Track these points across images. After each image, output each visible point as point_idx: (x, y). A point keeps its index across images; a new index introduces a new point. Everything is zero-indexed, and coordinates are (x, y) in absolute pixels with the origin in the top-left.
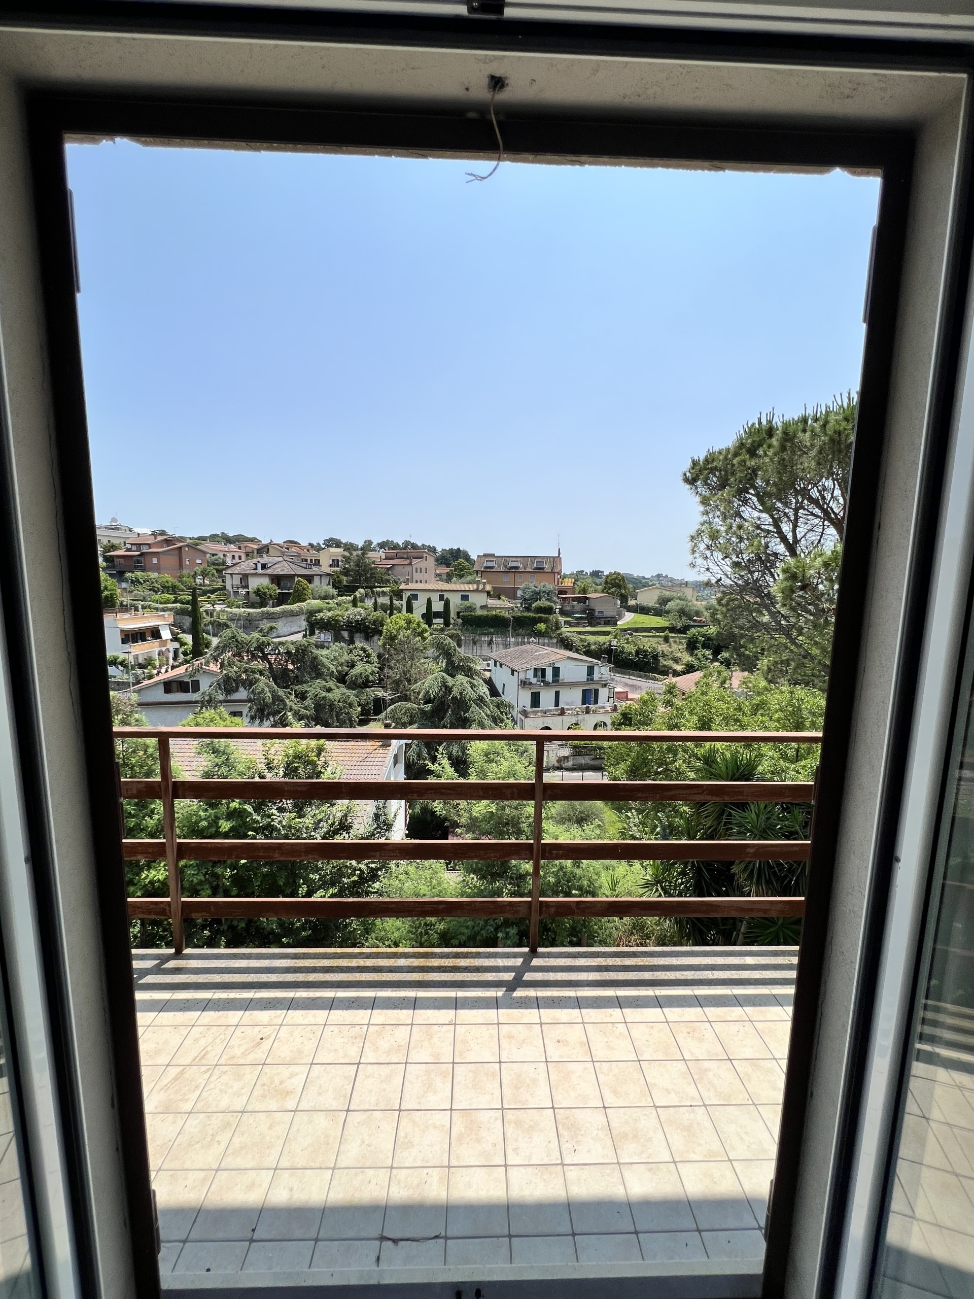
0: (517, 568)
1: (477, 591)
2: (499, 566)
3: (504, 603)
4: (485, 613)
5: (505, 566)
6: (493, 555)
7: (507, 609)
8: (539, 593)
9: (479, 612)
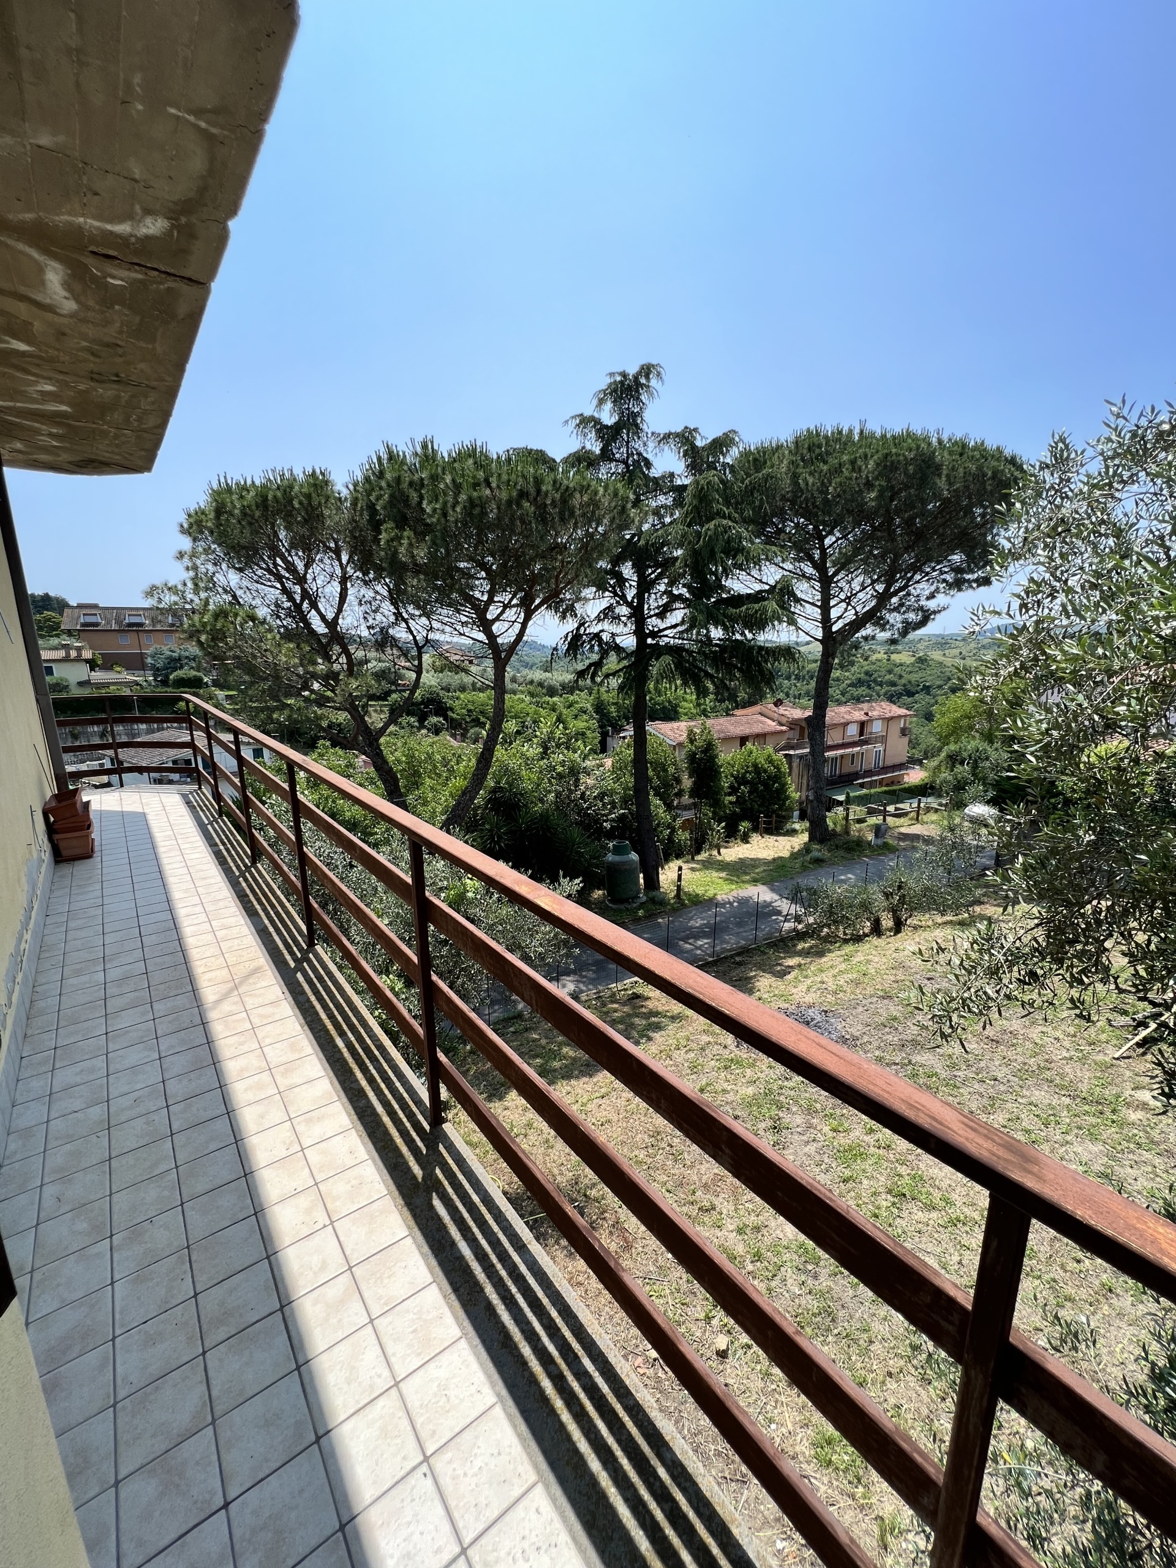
0: (141, 625)
1: (66, 659)
2: (109, 623)
3: (119, 676)
4: (86, 692)
5: (119, 622)
6: (95, 606)
7: (128, 684)
8: (180, 659)
9: (76, 692)
